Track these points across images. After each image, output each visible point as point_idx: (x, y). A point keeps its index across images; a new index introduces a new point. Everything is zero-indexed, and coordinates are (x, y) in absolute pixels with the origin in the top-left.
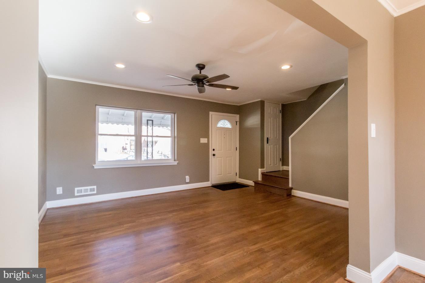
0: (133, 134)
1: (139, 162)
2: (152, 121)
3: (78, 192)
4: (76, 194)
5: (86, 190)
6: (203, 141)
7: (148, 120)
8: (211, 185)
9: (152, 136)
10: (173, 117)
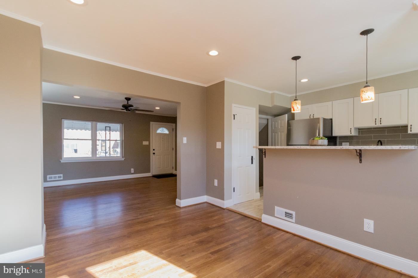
0: (90, 138)
1: (95, 159)
2: (110, 127)
3: (50, 178)
4: (48, 180)
5: (55, 177)
6: (145, 143)
7: (106, 127)
8: (152, 175)
9: (110, 140)
10: (121, 126)
